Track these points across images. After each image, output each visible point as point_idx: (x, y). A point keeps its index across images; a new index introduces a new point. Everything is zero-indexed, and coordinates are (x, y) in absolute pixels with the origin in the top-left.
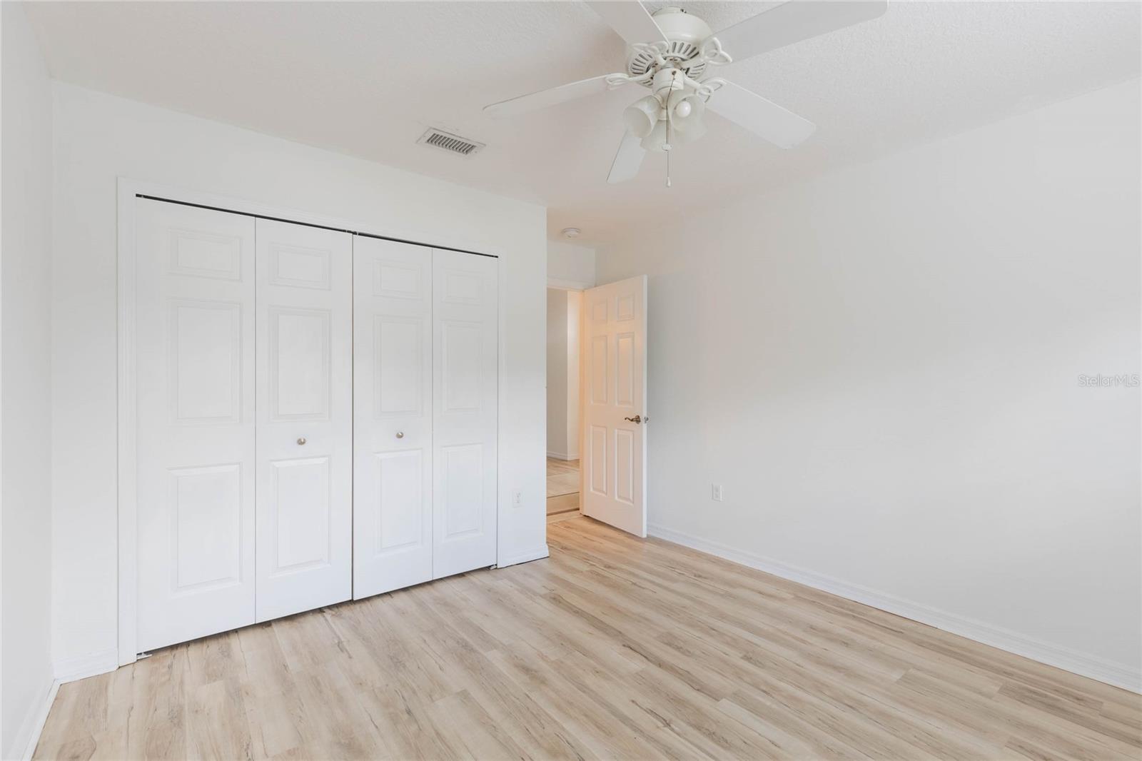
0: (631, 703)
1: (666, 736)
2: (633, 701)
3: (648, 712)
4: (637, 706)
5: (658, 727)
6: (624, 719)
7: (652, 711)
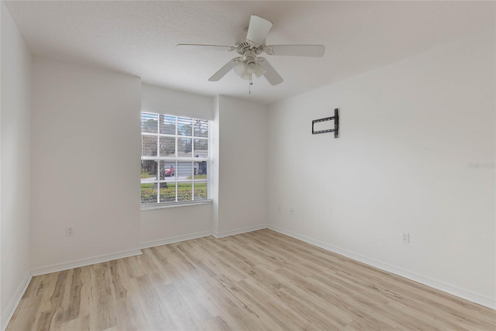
0: (259, 316)
1: (247, 303)
2: (258, 317)
3: (252, 311)
4: (257, 314)
5: (250, 306)
6: (263, 309)
7: (251, 312)
